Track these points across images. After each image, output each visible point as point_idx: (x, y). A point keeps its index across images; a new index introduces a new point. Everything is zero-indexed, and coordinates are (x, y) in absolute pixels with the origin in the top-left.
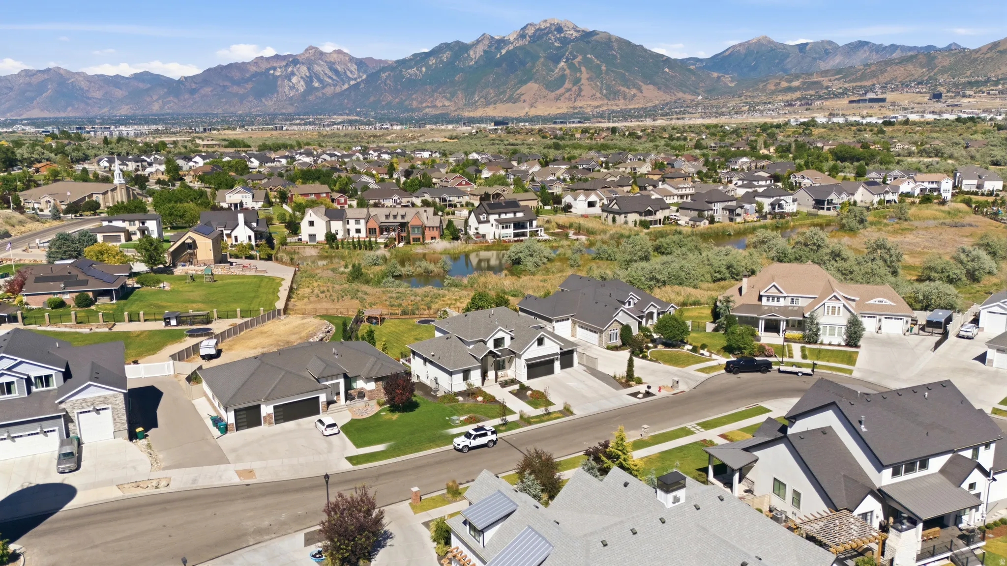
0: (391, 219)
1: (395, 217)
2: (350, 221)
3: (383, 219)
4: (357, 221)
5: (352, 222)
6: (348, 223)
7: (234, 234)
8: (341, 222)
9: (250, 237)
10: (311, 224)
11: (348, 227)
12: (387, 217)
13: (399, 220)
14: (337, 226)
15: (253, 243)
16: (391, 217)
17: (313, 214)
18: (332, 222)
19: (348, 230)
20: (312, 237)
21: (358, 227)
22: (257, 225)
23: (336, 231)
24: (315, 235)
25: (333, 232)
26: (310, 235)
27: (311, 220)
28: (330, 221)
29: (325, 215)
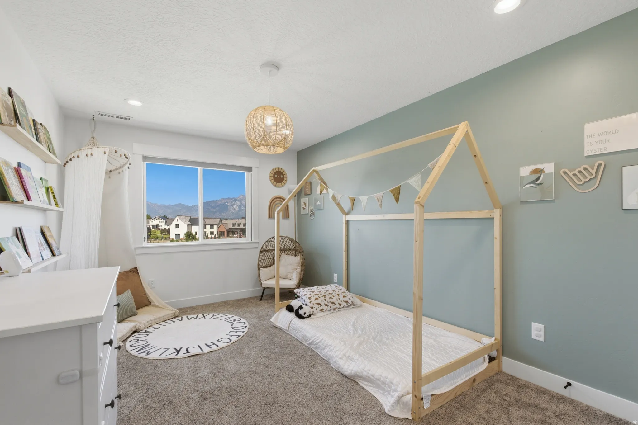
0: (236, 226)
1: (239, 225)
2: (207, 226)
3: (231, 226)
4: (212, 226)
5: (208, 227)
6: (205, 228)
10: (177, 226)
11: (205, 230)
12: (234, 225)
13: (242, 226)
14: (196, 229)
16: (237, 225)
17: (179, 220)
18: (193, 226)
19: (205, 232)
21: (212, 230)
23: (196, 233)
24: (179, 234)
25: (194, 233)
26: (176, 234)
27: (177, 223)
28: (192, 225)
29: (189, 221)
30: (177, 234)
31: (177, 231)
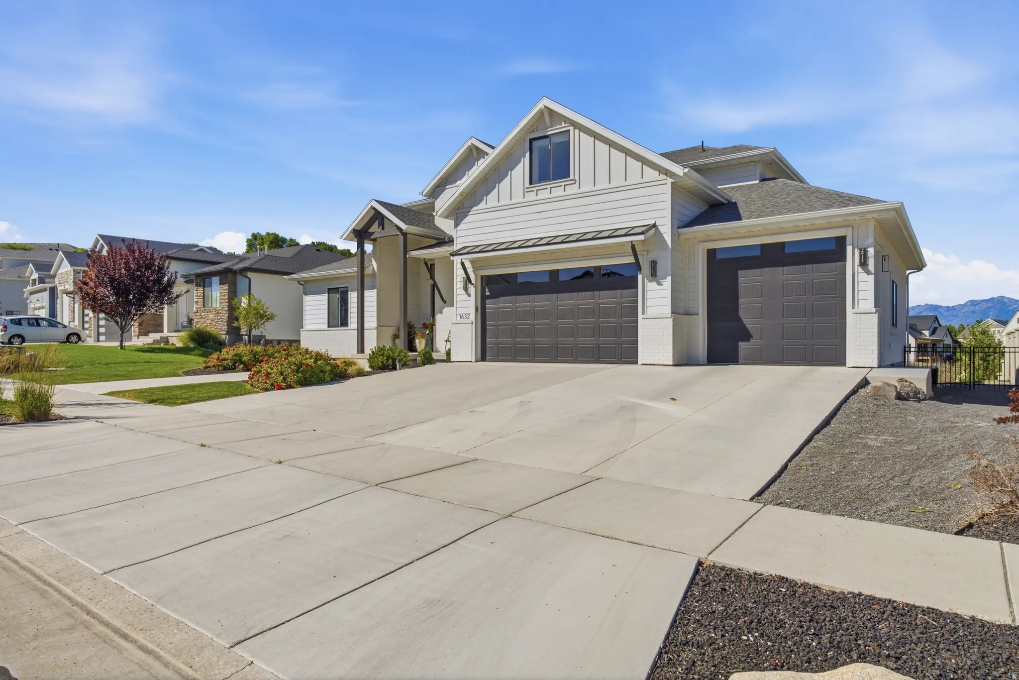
22: (932, 334)
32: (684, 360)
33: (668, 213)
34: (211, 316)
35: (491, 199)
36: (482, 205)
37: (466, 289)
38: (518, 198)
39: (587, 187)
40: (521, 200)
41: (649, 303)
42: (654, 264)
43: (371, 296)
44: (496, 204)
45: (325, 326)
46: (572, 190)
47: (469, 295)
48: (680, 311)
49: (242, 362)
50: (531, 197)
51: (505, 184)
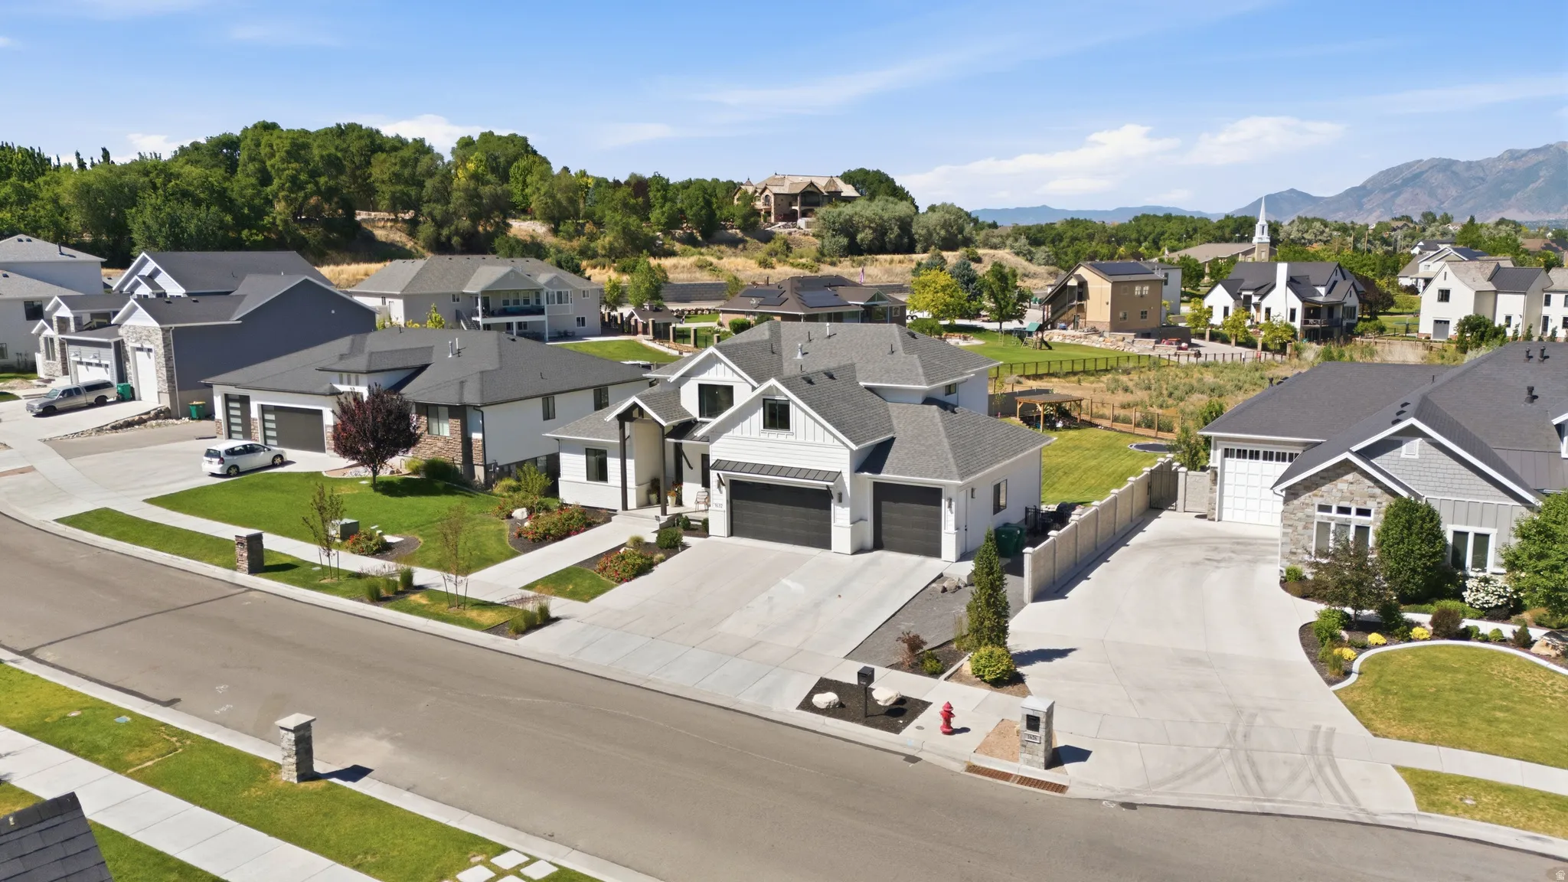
2: (1553, 296)
5: (1559, 299)
6: (1548, 302)
7: (1265, 304)
8: (1522, 297)
9: (1293, 312)
10: (1444, 295)
11: (1546, 311)
14: (1510, 308)
15: (1297, 324)
17: (1450, 274)
18: (1500, 296)
19: (1546, 318)
20: (1441, 324)
22: (1329, 292)
23: (1508, 318)
24: (1448, 322)
25: (1500, 321)
26: (1437, 322)
27: (1445, 287)
28: (1496, 293)
29: (1490, 280)
30: (1441, 322)
31: (1443, 311)
32: (859, 550)
33: (848, 467)
34: (440, 444)
35: (736, 431)
36: (730, 434)
37: (719, 487)
38: (755, 435)
39: (800, 439)
40: (757, 436)
41: (837, 516)
42: (840, 495)
43: (630, 464)
44: (739, 434)
45: (584, 479)
46: (791, 438)
47: (721, 492)
48: (855, 521)
49: (550, 535)
50: (763, 436)
51: (746, 423)
